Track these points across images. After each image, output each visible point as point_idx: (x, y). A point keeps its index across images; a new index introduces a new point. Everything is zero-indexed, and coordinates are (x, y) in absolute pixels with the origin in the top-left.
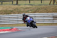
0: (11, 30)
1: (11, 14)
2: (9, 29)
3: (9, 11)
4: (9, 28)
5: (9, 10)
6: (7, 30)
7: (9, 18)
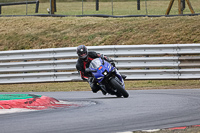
0: (31, 102)
1: (31, 48)
2: (24, 100)
3: (23, 36)
4: (25, 97)
5: (26, 32)
6: (19, 105)
7: (26, 61)
